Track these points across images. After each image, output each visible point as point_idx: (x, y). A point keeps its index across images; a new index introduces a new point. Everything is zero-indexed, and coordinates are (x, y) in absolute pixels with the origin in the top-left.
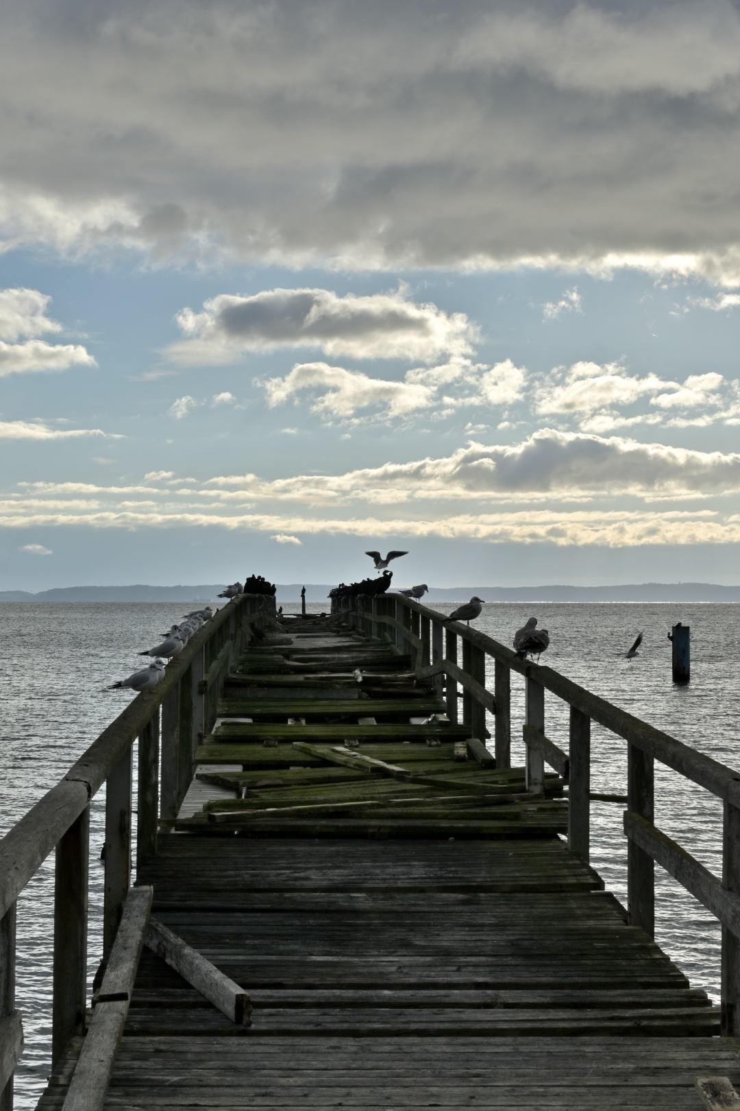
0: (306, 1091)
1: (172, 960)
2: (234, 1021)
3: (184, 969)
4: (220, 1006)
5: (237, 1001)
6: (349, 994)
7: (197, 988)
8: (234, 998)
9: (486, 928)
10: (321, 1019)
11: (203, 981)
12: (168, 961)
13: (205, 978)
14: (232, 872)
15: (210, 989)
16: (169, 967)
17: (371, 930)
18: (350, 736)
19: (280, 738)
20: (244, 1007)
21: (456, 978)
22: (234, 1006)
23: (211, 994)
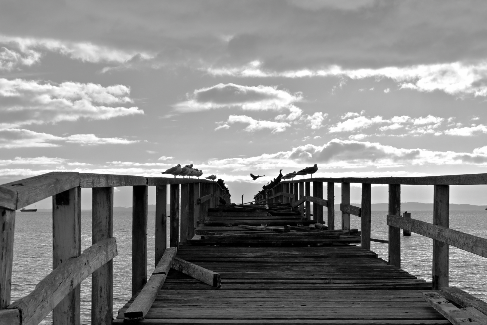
0: (245, 302)
1: (185, 270)
2: (213, 286)
3: (191, 272)
4: (207, 282)
5: (214, 277)
6: (265, 281)
7: (196, 278)
8: (213, 276)
9: (325, 266)
10: (251, 286)
11: (199, 274)
12: (184, 272)
13: (200, 272)
14: (212, 254)
15: (202, 276)
16: (185, 274)
17: (274, 266)
18: (263, 223)
19: (233, 224)
20: (217, 279)
21: (312, 277)
22: (213, 279)
23: (202, 279)
